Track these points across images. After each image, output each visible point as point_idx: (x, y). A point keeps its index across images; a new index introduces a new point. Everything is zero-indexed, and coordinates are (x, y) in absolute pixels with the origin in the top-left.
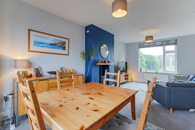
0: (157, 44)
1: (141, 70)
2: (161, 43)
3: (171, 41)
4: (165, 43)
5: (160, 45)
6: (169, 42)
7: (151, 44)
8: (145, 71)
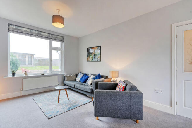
0: (43, 35)
1: (14, 74)
2: (48, 35)
3: (58, 37)
4: (52, 37)
5: (47, 38)
6: (56, 37)
7: (33, 31)
8: (24, 75)
